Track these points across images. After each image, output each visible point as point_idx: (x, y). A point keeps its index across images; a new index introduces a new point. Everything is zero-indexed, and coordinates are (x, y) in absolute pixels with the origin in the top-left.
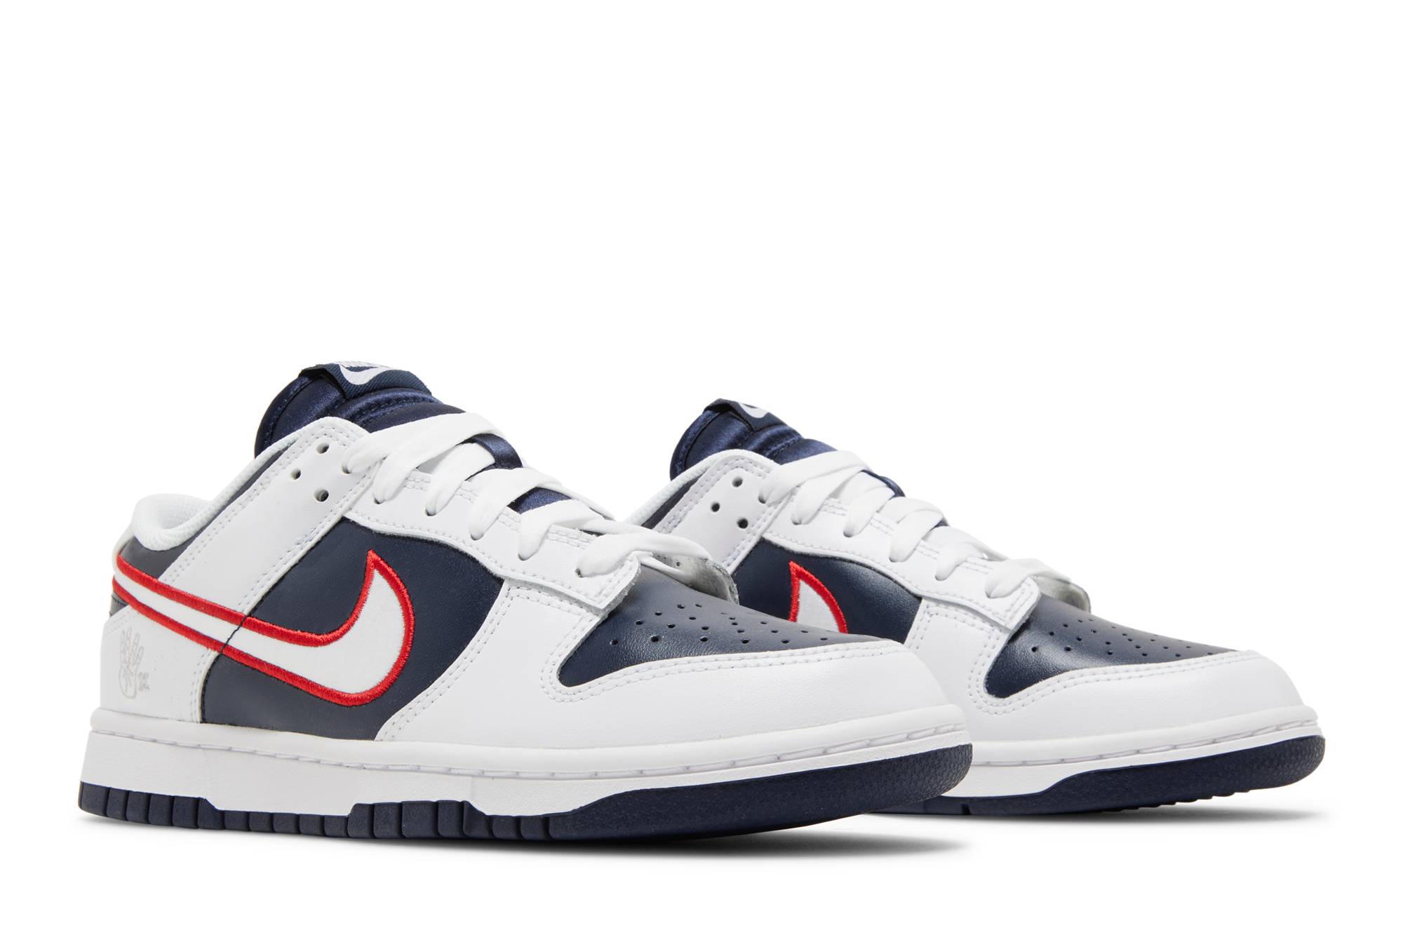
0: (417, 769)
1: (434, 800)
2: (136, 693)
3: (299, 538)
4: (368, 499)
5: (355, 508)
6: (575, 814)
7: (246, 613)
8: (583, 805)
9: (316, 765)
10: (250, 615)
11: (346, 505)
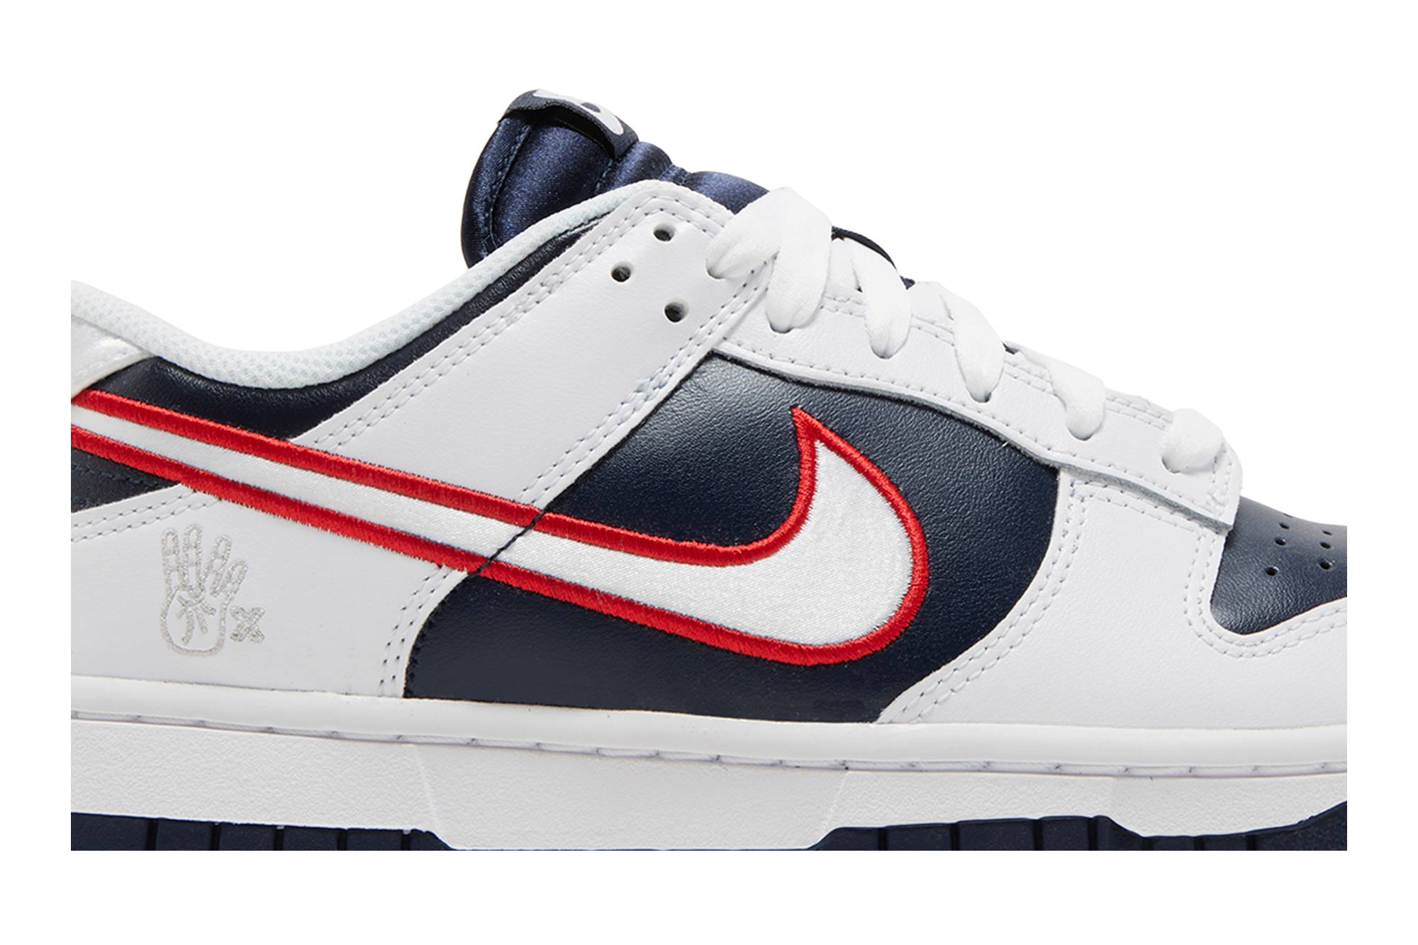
0: (987, 768)
1: (1036, 816)
2: (220, 644)
3: (641, 381)
4: (758, 322)
5: (737, 336)
6: (1304, 828)
7: (541, 504)
8: (1315, 814)
9: (716, 767)
10: (549, 508)
11: (721, 330)
